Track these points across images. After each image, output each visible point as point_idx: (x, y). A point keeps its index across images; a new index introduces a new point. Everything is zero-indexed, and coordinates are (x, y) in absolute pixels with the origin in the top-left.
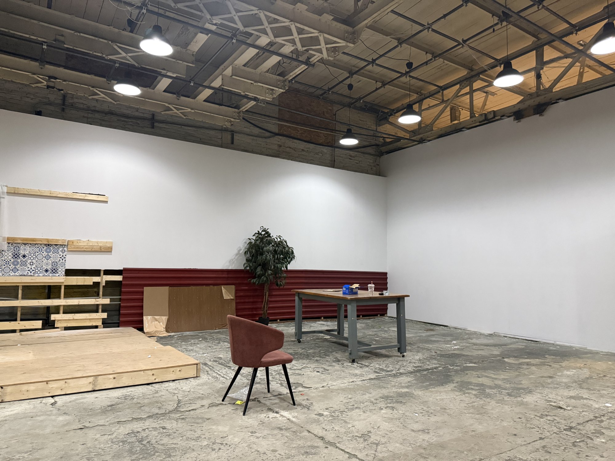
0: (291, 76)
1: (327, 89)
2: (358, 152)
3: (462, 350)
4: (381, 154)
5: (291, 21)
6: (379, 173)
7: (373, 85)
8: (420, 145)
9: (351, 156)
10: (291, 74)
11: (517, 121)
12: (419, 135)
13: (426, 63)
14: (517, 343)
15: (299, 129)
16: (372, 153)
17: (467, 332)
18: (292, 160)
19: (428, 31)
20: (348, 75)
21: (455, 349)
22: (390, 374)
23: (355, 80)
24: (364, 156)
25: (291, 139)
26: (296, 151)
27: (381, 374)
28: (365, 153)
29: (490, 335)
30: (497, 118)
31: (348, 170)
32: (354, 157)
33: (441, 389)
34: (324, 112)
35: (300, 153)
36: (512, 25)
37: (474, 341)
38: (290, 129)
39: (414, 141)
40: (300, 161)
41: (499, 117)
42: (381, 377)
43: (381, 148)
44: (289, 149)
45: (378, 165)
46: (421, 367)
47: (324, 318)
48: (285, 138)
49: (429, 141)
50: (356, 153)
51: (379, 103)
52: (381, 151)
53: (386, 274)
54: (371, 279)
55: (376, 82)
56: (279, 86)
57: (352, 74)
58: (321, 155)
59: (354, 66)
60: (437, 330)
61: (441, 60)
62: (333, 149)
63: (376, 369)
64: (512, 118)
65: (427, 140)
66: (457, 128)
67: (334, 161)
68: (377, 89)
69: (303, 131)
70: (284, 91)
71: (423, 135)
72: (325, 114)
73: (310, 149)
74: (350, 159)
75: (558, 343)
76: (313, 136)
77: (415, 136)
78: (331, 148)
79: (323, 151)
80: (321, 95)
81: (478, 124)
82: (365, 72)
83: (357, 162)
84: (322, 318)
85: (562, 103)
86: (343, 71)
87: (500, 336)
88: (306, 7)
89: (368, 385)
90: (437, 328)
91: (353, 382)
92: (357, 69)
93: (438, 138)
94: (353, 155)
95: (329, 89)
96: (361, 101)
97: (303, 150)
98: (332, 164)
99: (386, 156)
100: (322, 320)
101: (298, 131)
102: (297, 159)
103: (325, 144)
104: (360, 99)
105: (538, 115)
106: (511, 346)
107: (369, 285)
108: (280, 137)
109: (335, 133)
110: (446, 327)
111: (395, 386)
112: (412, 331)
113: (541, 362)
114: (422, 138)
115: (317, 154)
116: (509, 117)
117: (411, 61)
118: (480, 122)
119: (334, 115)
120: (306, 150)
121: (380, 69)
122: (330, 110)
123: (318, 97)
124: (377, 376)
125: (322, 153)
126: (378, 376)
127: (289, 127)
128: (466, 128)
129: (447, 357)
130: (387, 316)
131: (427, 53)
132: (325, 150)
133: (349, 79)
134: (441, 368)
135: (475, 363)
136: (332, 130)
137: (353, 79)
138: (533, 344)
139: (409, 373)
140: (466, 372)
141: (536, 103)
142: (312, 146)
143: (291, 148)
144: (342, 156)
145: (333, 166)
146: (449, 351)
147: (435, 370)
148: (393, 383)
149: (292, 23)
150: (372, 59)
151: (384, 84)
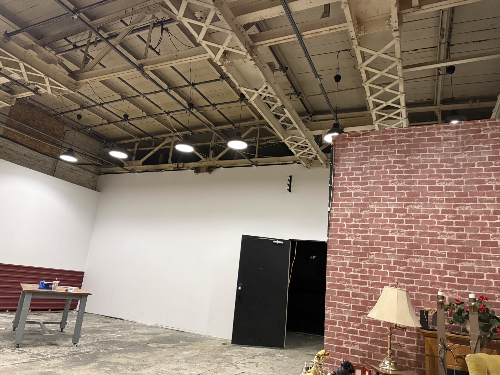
0: (19, 96)
1: (60, 112)
2: (80, 167)
3: (122, 338)
4: (100, 173)
5: (21, 60)
6: (95, 188)
7: (100, 120)
8: (131, 174)
9: (72, 169)
10: (20, 95)
11: (196, 173)
12: (131, 166)
13: (141, 118)
14: (168, 332)
15: (25, 137)
16: (92, 171)
17: (136, 324)
18: (10, 161)
19: (143, 98)
20: (79, 107)
21: (117, 337)
22: (44, 358)
23: (85, 113)
24: (84, 172)
25: (15, 143)
26: (17, 154)
27: (35, 359)
28: (86, 170)
29: (152, 327)
30: (184, 168)
31: (66, 180)
32: (74, 170)
33: (82, 368)
34: (54, 128)
35: (22, 157)
36: (200, 113)
37: (137, 331)
38: (16, 135)
39: (127, 170)
40: (19, 164)
41: (186, 168)
42: (34, 360)
43: (101, 169)
44: (10, 151)
45: (96, 181)
46: (76, 351)
47: (9, 311)
48: (8, 141)
49: (139, 172)
50: (77, 168)
51: (105, 134)
52: (100, 171)
53: (83, 273)
54: (57, 276)
55: (103, 119)
56: (5, 101)
57: (83, 107)
58: (43, 163)
59: (86, 102)
60: (113, 322)
61: (153, 119)
62: (56, 160)
63: (33, 354)
64: (193, 171)
65: (137, 171)
66: (158, 168)
67: (55, 170)
68: (102, 124)
69: (29, 139)
70: (10, 106)
71: (134, 167)
72: (55, 130)
73: (32, 155)
74: (71, 171)
75: (195, 332)
76: (38, 146)
77: (128, 166)
78: (54, 159)
79: (45, 160)
80: (54, 115)
81: (172, 169)
82: (94, 109)
83: (77, 175)
84: (8, 311)
85: (222, 169)
86: (75, 103)
87: (159, 327)
88: (37, 55)
89: (17, 367)
90: (114, 321)
91: (3, 366)
92: (89, 105)
93: (145, 172)
94: (74, 169)
95: (62, 113)
96: (89, 129)
97: (25, 155)
98: (53, 173)
99: (103, 176)
100: (7, 313)
101: (24, 138)
102: (17, 161)
103: (48, 154)
104: (88, 127)
105: (208, 173)
106: (161, 335)
107: (54, 282)
108: (4, 139)
109: (61, 148)
110: (121, 320)
111: (42, 367)
112: (91, 323)
113: (173, 346)
114: (133, 169)
115: (40, 161)
116: (192, 169)
117: (127, 114)
118: (173, 168)
119: (63, 133)
120: (29, 155)
121: (105, 111)
122: (60, 128)
123: (50, 116)
124: (30, 360)
125: (44, 161)
126: (32, 360)
127: (15, 133)
128: (165, 170)
129: (105, 344)
130: (75, 311)
131: (143, 111)
132: (48, 159)
133: (80, 110)
134: (93, 352)
135: (123, 348)
136: (58, 145)
137: (82, 112)
138: (179, 334)
139: (62, 356)
140: (111, 354)
141: (208, 165)
142: (36, 153)
143: (12, 150)
144: (63, 167)
145: (53, 175)
146: (111, 338)
147: (87, 354)
148: (42, 365)
149: (21, 62)
150: (101, 102)
151: (109, 122)
